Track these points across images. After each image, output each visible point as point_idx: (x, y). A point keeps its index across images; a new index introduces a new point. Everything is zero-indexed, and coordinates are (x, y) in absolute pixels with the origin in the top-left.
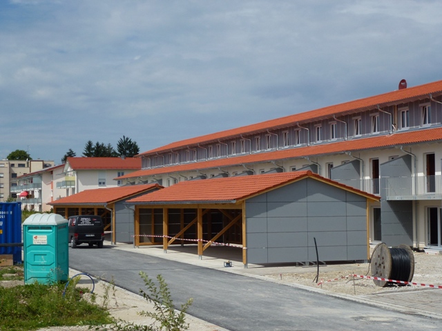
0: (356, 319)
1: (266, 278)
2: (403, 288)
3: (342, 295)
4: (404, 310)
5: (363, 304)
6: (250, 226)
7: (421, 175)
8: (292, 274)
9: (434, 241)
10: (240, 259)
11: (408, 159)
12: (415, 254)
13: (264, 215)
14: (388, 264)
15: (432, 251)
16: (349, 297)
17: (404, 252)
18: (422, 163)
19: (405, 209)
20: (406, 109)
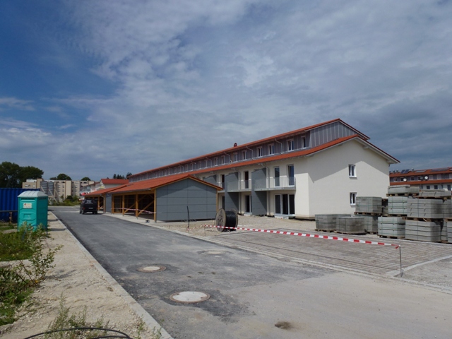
0: (200, 253)
1: (164, 228)
2: (232, 232)
3: (198, 237)
4: (230, 246)
5: (208, 242)
6: (158, 202)
7: (243, 180)
8: (177, 226)
9: (248, 211)
10: (153, 219)
11: (237, 174)
12: (239, 216)
13: (166, 196)
14: (224, 220)
15: (247, 215)
16: (201, 238)
17: (233, 213)
18: (243, 176)
19: (235, 196)
20: (236, 154)
